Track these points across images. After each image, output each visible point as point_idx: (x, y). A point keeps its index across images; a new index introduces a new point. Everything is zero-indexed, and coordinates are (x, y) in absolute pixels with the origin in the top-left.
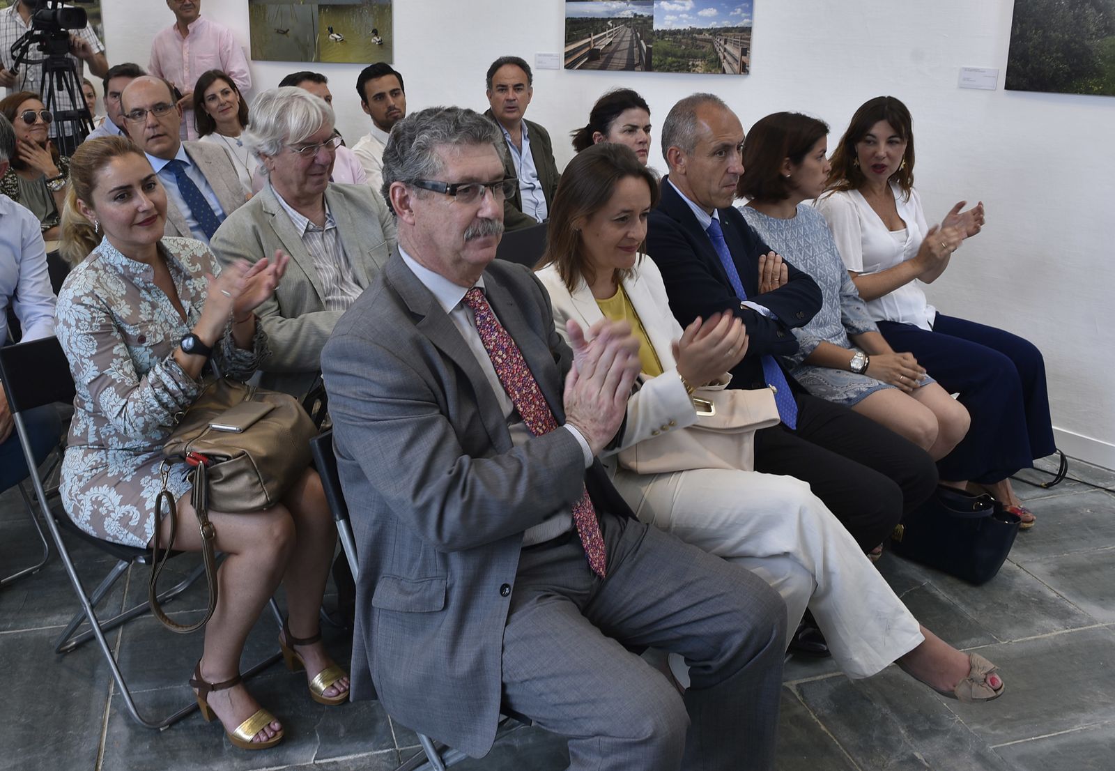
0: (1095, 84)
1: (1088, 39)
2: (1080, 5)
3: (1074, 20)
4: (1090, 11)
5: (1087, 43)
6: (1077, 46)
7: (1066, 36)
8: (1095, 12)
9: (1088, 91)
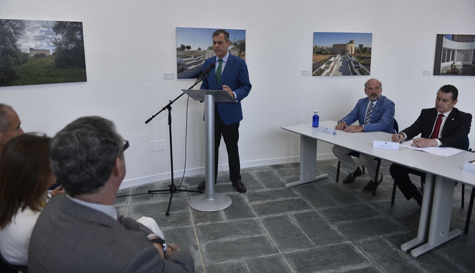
0: (19, 82)
1: (12, 67)
2: (6, 55)
3: (5, 60)
4: (10, 57)
5: (12, 68)
6: (8, 69)
7: (3, 66)
8: (12, 57)
9: (17, 85)
